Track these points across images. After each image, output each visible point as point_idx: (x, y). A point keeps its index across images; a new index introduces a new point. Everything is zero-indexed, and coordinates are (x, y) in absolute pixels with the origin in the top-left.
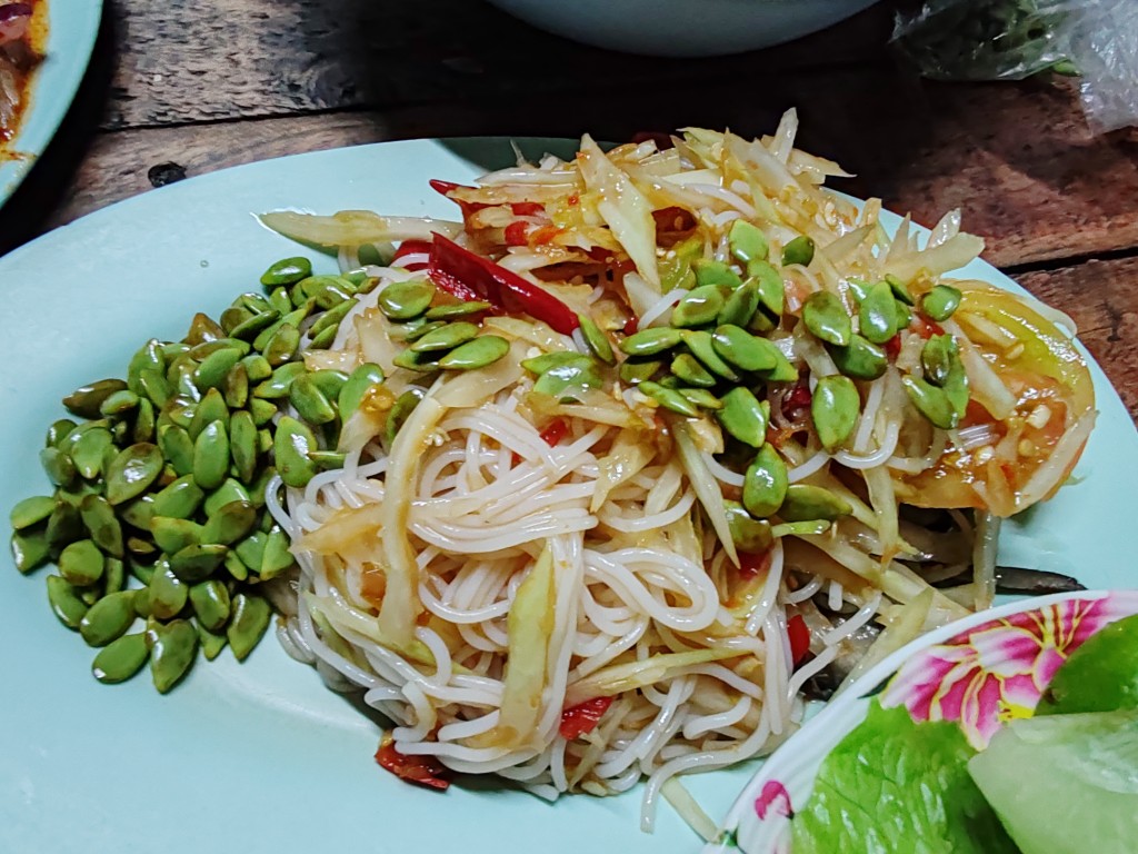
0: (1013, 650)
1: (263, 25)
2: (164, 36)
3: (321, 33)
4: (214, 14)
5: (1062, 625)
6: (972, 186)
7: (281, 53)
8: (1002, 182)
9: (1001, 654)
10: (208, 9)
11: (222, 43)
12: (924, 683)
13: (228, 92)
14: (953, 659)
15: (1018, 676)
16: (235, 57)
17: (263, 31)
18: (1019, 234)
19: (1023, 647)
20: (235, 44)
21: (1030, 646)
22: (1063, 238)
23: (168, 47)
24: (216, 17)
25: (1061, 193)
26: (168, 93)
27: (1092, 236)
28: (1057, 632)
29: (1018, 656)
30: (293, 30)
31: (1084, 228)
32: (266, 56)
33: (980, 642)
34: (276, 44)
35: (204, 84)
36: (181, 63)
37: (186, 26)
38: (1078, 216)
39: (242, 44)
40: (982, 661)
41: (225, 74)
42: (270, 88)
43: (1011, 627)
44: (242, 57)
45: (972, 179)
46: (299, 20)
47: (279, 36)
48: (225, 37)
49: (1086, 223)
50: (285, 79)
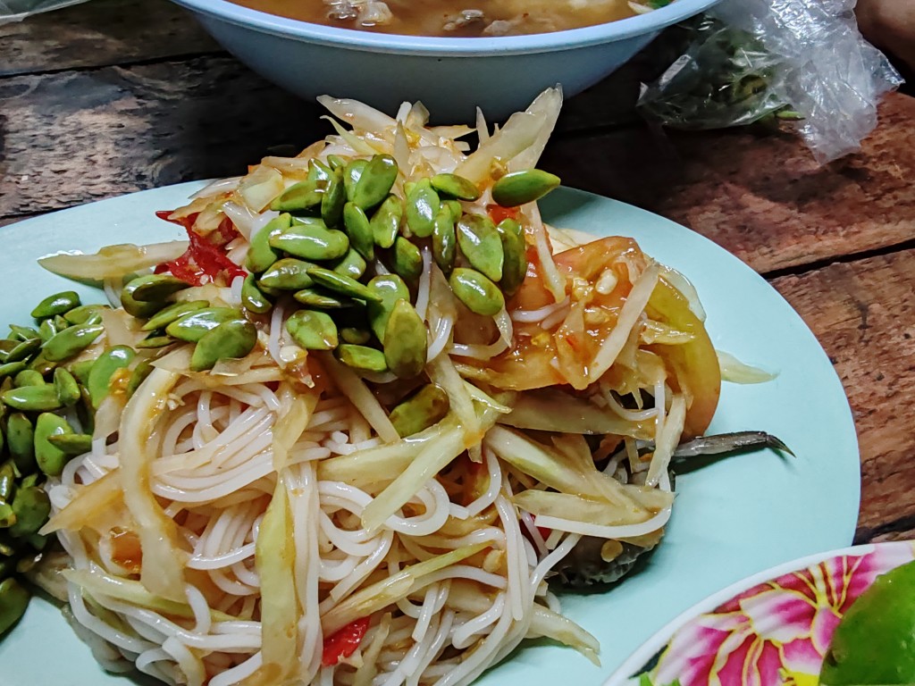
0: (786, 614)
1: (119, 133)
2: (34, 146)
3: (167, 135)
4: (79, 127)
5: (833, 583)
6: (722, 212)
7: (133, 152)
8: (748, 207)
9: (774, 619)
10: (74, 124)
11: (83, 148)
12: (699, 655)
13: (83, 185)
14: (725, 628)
15: (796, 641)
16: (92, 158)
17: (120, 137)
18: (768, 246)
19: (795, 610)
20: (93, 147)
21: (804, 607)
22: (806, 247)
23: (36, 155)
24: (81, 129)
25: (800, 212)
26: (32, 189)
27: (831, 244)
28: (829, 591)
29: (792, 620)
30: (144, 134)
31: (822, 238)
32: (119, 155)
33: (752, 608)
34: (127, 146)
35: (64, 180)
36: (46, 166)
37: (53, 138)
38: (817, 228)
39: (100, 147)
40: (757, 628)
41: (82, 171)
42: (121, 179)
43: (781, 590)
44: (99, 158)
45: (722, 206)
46: (149, 126)
47: (133, 139)
48: (86, 143)
49: (825, 233)
50: (133, 171)
